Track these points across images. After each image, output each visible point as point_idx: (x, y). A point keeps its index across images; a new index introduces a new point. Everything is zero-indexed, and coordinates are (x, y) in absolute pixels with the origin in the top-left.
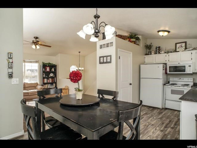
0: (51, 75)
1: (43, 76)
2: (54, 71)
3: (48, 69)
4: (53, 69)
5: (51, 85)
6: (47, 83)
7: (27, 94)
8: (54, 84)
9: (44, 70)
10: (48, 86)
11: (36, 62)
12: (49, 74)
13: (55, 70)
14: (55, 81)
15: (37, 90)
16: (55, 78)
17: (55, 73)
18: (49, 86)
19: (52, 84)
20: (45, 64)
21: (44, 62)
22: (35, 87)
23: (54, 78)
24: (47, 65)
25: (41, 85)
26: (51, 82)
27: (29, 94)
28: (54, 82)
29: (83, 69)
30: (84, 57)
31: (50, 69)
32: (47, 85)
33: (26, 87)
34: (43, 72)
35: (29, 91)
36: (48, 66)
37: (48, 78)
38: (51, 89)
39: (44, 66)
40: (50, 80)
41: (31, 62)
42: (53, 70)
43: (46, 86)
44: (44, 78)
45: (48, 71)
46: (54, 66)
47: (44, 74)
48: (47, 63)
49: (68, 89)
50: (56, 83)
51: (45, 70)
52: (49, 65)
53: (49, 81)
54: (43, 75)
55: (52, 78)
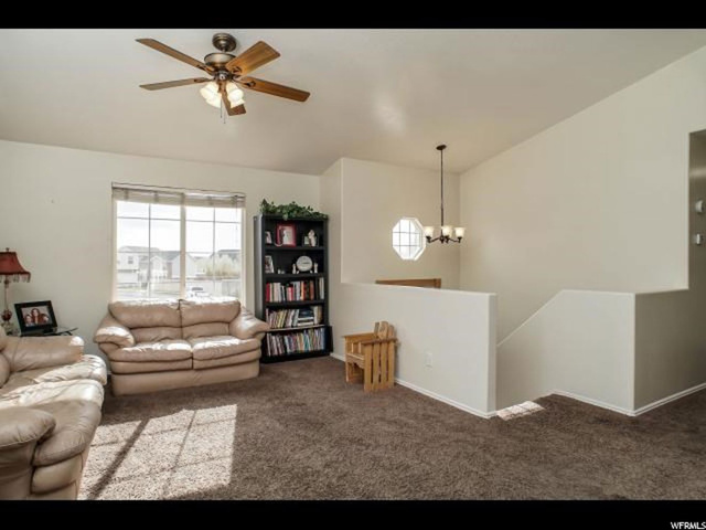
0: (304, 264)
1: (264, 269)
2: (314, 244)
3: (288, 238)
4: (311, 235)
5: (300, 316)
6: (286, 306)
7: (188, 364)
8: (316, 310)
9: (269, 240)
10: (287, 317)
11: (234, 202)
12: (295, 261)
13: (322, 240)
14: (322, 297)
15: (236, 341)
16: (322, 281)
17: (319, 256)
18: (293, 319)
19: (304, 308)
20: (273, 212)
21: (269, 202)
22: (229, 323)
23: (315, 279)
24: (286, 217)
25: (257, 316)
26: (300, 297)
27: (197, 364)
28: (316, 301)
29: (460, 232)
30: (457, 174)
31: (299, 238)
32: (282, 314)
33: (184, 322)
34: (268, 249)
35: (200, 345)
36: (289, 222)
37: (287, 282)
38: (301, 331)
39: (272, 219)
40: (298, 292)
41: (211, 202)
42: (311, 239)
43: (279, 320)
44: (269, 280)
45: (287, 246)
46: (318, 223)
47: (270, 259)
48: (282, 207)
49: (395, 340)
50: (324, 305)
51: (274, 239)
52: (294, 214)
53: (294, 294)
54: (265, 263)
55: (306, 277)
